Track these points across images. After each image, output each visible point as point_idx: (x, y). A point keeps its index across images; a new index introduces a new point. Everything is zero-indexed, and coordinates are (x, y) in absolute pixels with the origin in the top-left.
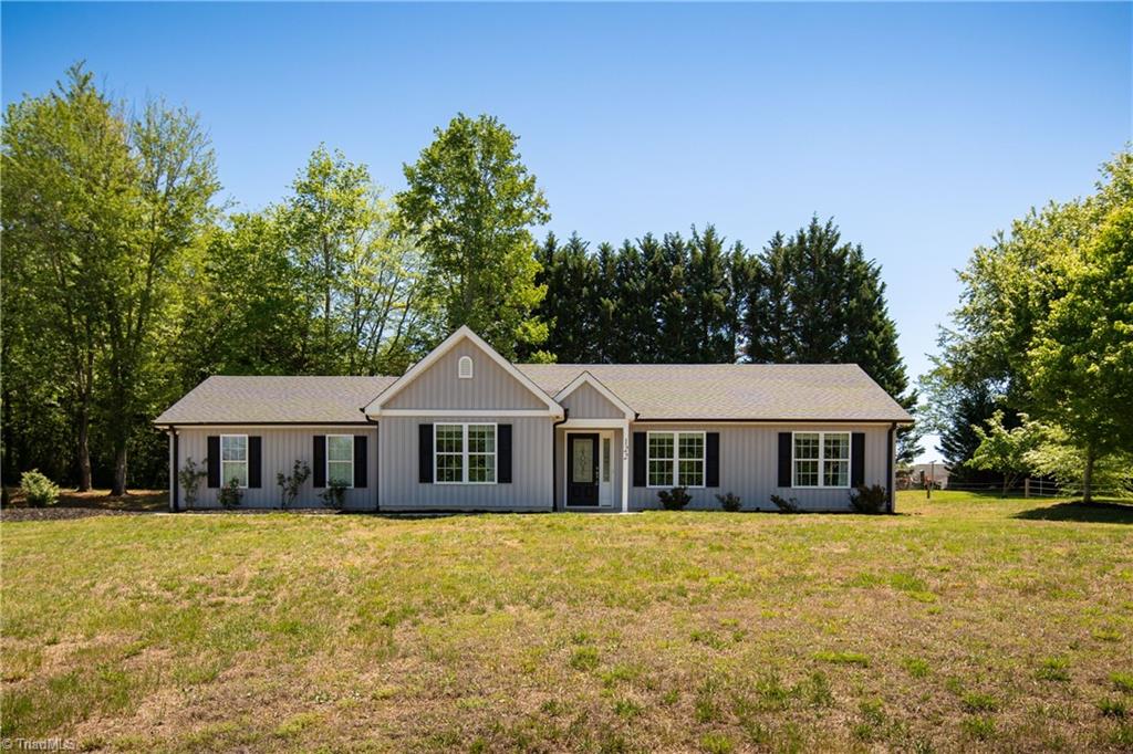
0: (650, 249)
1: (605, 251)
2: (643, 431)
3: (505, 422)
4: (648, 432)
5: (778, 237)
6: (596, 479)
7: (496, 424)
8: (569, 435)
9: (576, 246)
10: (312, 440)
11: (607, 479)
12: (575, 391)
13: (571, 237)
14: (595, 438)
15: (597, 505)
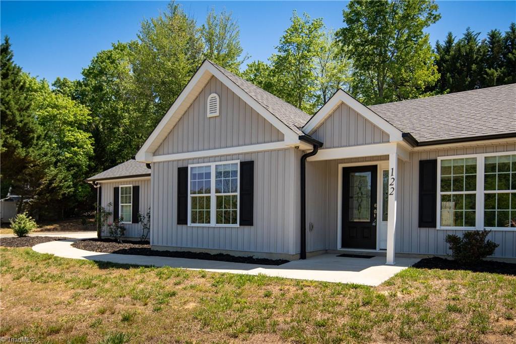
2: (432, 157)
3: (248, 159)
4: (439, 159)
6: (373, 218)
7: (238, 162)
8: (344, 169)
9: (469, 38)
11: (385, 218)
12: (330, 116)
13: (466, 32)
14: (373, 169)
15: (375, 248)
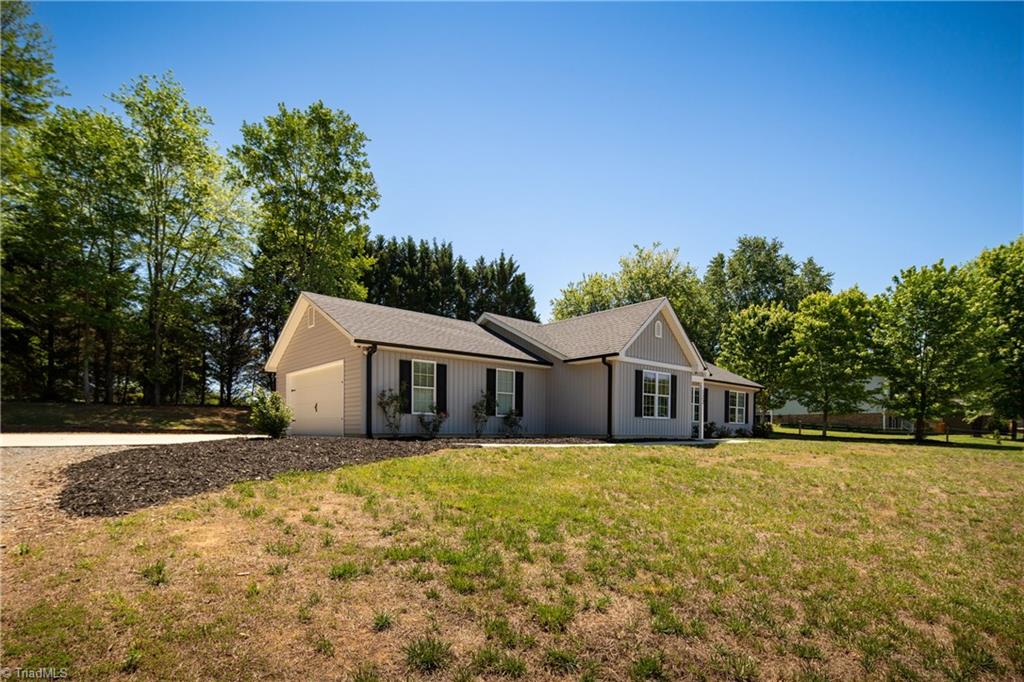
0: (411, 247)
1: (381, 240)
5: (482, 260)
7: (670, 375)
10: (485, 372)
